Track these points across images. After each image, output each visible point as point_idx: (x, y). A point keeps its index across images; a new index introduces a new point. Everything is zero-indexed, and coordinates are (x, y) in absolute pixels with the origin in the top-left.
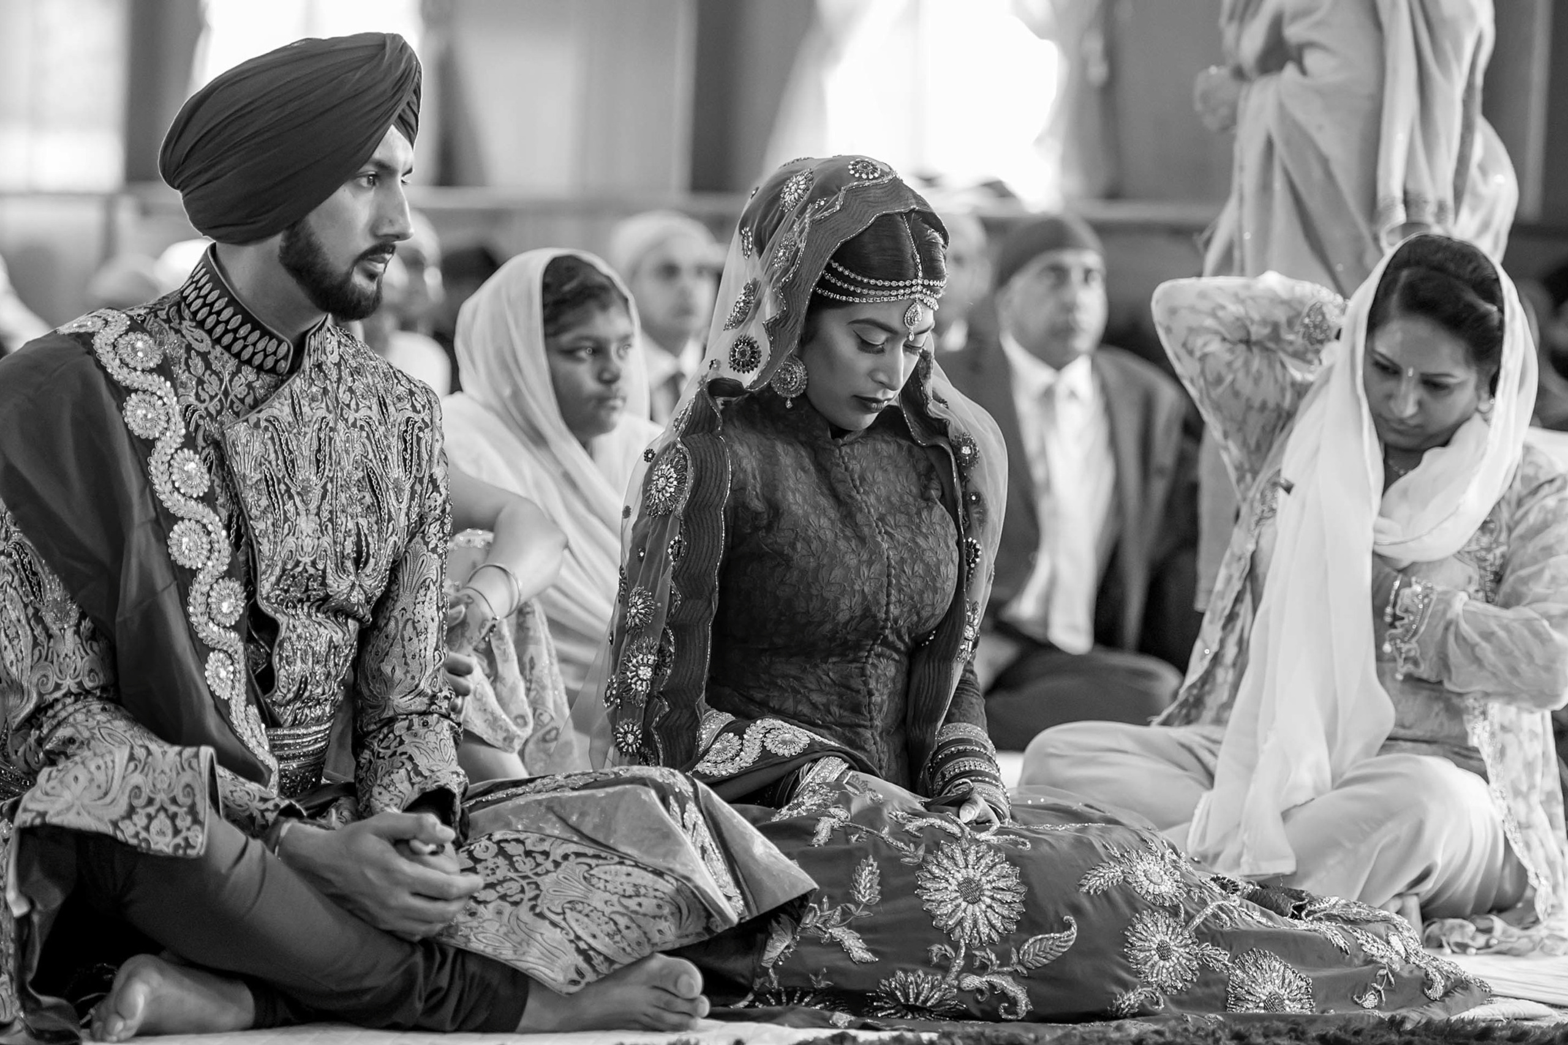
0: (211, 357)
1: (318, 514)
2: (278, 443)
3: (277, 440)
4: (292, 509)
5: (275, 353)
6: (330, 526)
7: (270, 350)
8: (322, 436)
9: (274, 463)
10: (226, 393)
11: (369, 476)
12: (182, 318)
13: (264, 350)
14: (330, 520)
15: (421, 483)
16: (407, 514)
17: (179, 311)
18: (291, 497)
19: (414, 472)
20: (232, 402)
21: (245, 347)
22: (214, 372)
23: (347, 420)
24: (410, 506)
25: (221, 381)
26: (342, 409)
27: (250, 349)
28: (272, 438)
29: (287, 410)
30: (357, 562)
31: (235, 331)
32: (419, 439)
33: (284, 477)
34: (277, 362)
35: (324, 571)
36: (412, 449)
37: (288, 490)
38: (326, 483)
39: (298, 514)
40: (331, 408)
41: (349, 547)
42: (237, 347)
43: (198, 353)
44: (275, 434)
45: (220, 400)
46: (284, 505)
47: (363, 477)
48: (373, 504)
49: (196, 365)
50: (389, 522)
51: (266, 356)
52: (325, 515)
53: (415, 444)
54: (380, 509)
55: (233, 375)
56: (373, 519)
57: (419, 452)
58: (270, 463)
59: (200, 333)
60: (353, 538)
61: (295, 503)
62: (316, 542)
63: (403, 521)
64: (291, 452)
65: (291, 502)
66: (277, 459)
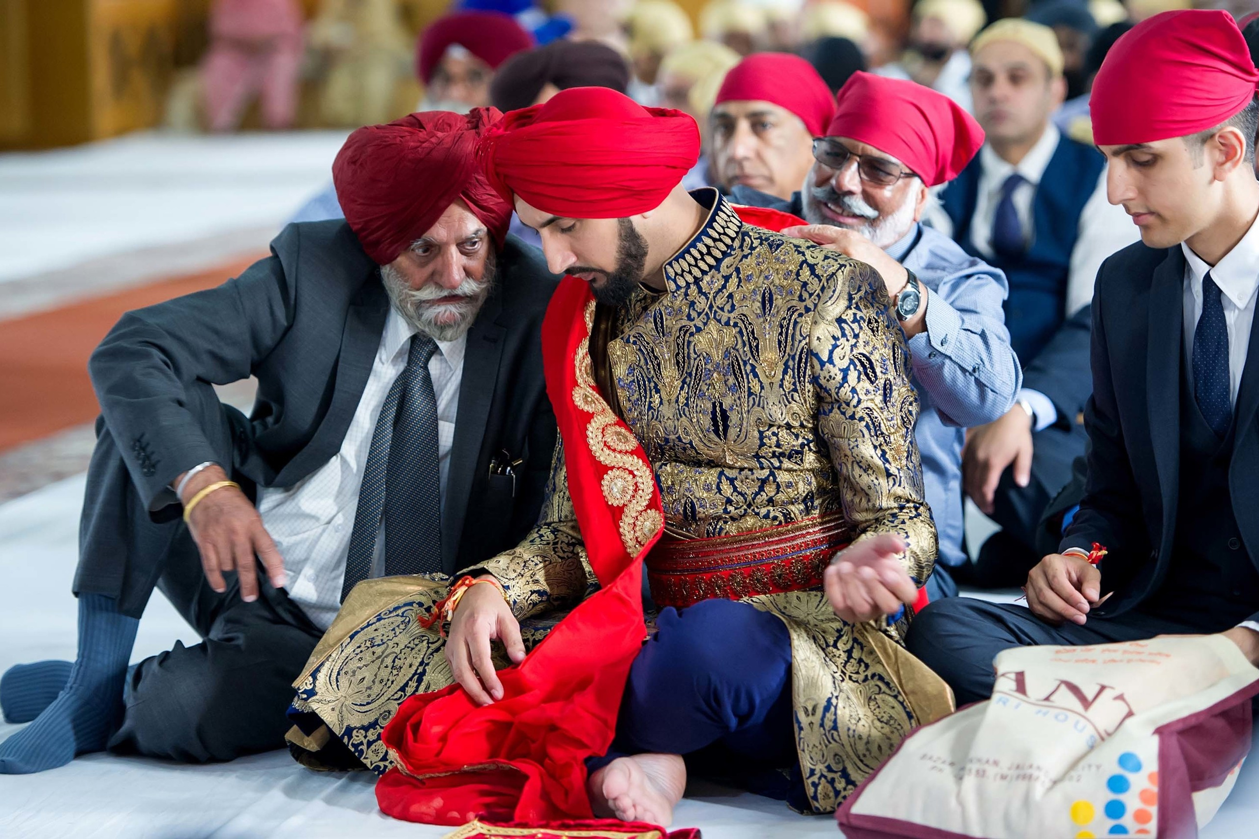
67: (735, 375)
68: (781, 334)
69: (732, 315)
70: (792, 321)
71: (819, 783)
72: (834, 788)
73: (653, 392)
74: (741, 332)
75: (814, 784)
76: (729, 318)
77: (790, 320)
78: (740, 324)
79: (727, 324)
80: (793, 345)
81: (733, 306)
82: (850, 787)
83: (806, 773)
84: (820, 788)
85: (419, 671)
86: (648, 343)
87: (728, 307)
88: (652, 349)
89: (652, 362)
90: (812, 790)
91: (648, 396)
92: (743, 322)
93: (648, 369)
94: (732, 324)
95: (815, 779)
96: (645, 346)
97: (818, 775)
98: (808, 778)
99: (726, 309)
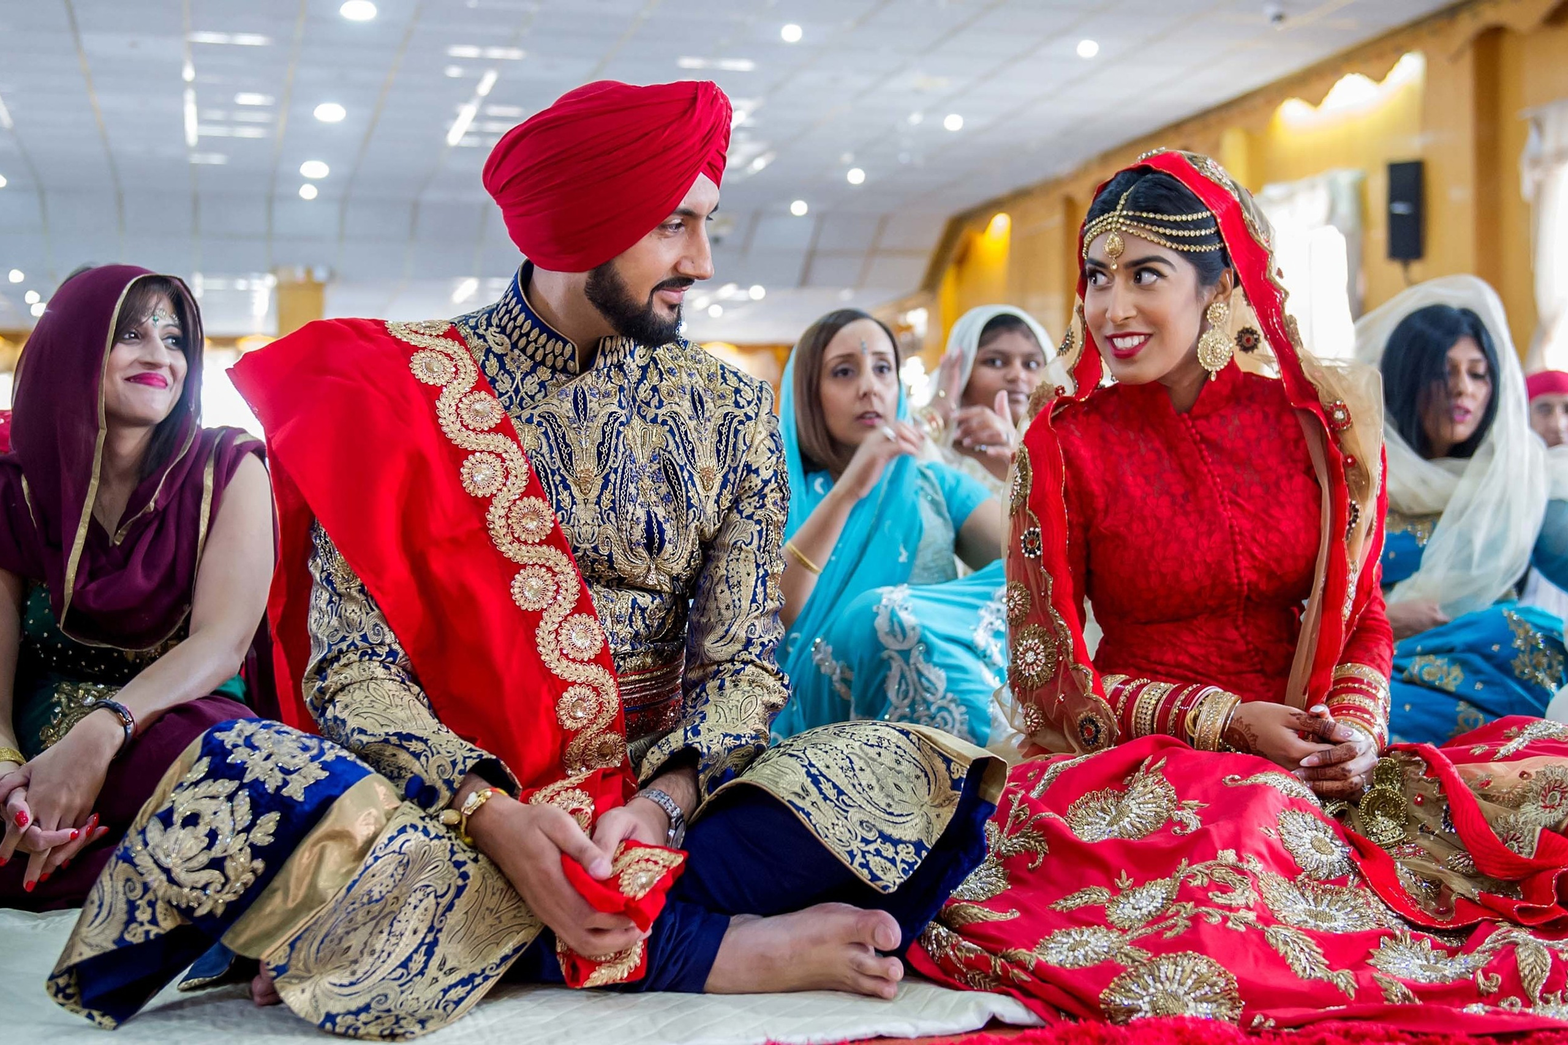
0: (507, 360)
1: (598, 503)
2: (552, 438)
3: (551, 434)
4: (568, 500)
5: (562, 354)
6: (612, 515)
7: (557, 352)
8: (608, 429)
9: (547, 456)
10: (517, 391)
11: (665, 467)
12: (489, 324)
13: (553, 351)
14: (613, 509)
15: (735, 471)
16: (717, 502)
17: (489, 320)
18: (567, 487)
19: (728, 461)
20: (522, 399)
21: (537, 349)
22: (508, 372)
23: (644, 417)
24: (720, 493)
25: (513, 379)
26: (640, 407)
27: (541, 352)
28: (546, 433)
29: (568, 405)
30: (649, 547)
31: (528, 334)
32: (737, 431)
33: (559, 469)
34: (566, 362)
35: (610, 556)
36: (727, 441)
37: (564, 480)
38: (608, 474)
39: (574, 503)
40: (624, 404)
41: (638, 533)
42: (530, 350)
43: (496, 355)
44: (549, 429)
45: (510, 397)
46: (558, 494)
47: (659, 469)
48: (669, 493)
49: (491, 366)
50: (688, 509)
51: (556, 357)
52: (606, 502)
53: (731, 435)
54: (677, 497)
55: (526, 374)
56: (671, 508)
57: (735, 444)
58: (542, 455)
59: (500, 338)
60: (642, 525)
61: (571, 494)
62: (596, 529)
63: (711, 508)
64: (567, 446)
65: (566, 493)
66: (552, 452)
67: (670, 482)
68: (720, 441)
69: (660, 412)
70: (732, 430)
71: (868, 862)
72: (886, 858)
73: (560, 489)
74: (671, 431)
75: (861, 865)
76: (657, 415)
77: (729, 427)
78: (670, 422)
79: (654, 421)
80: (734, 455)
81: (661, 402)
82: (900, 847)
83: (845, 859)
84: (871, 865)
85: (427, 941)
86: (560, 426)
87: (655, 402)
88: (564, 434)
89: (560, 450)
90: (865, 871)
91: (554, 492)
92: (675, 420)
93: (552, 458)
94: (660, 421)
95: (859, 859)
96: (553, 430)
97: (860, 854)
98: (852, 864)
99: (652, 405)
